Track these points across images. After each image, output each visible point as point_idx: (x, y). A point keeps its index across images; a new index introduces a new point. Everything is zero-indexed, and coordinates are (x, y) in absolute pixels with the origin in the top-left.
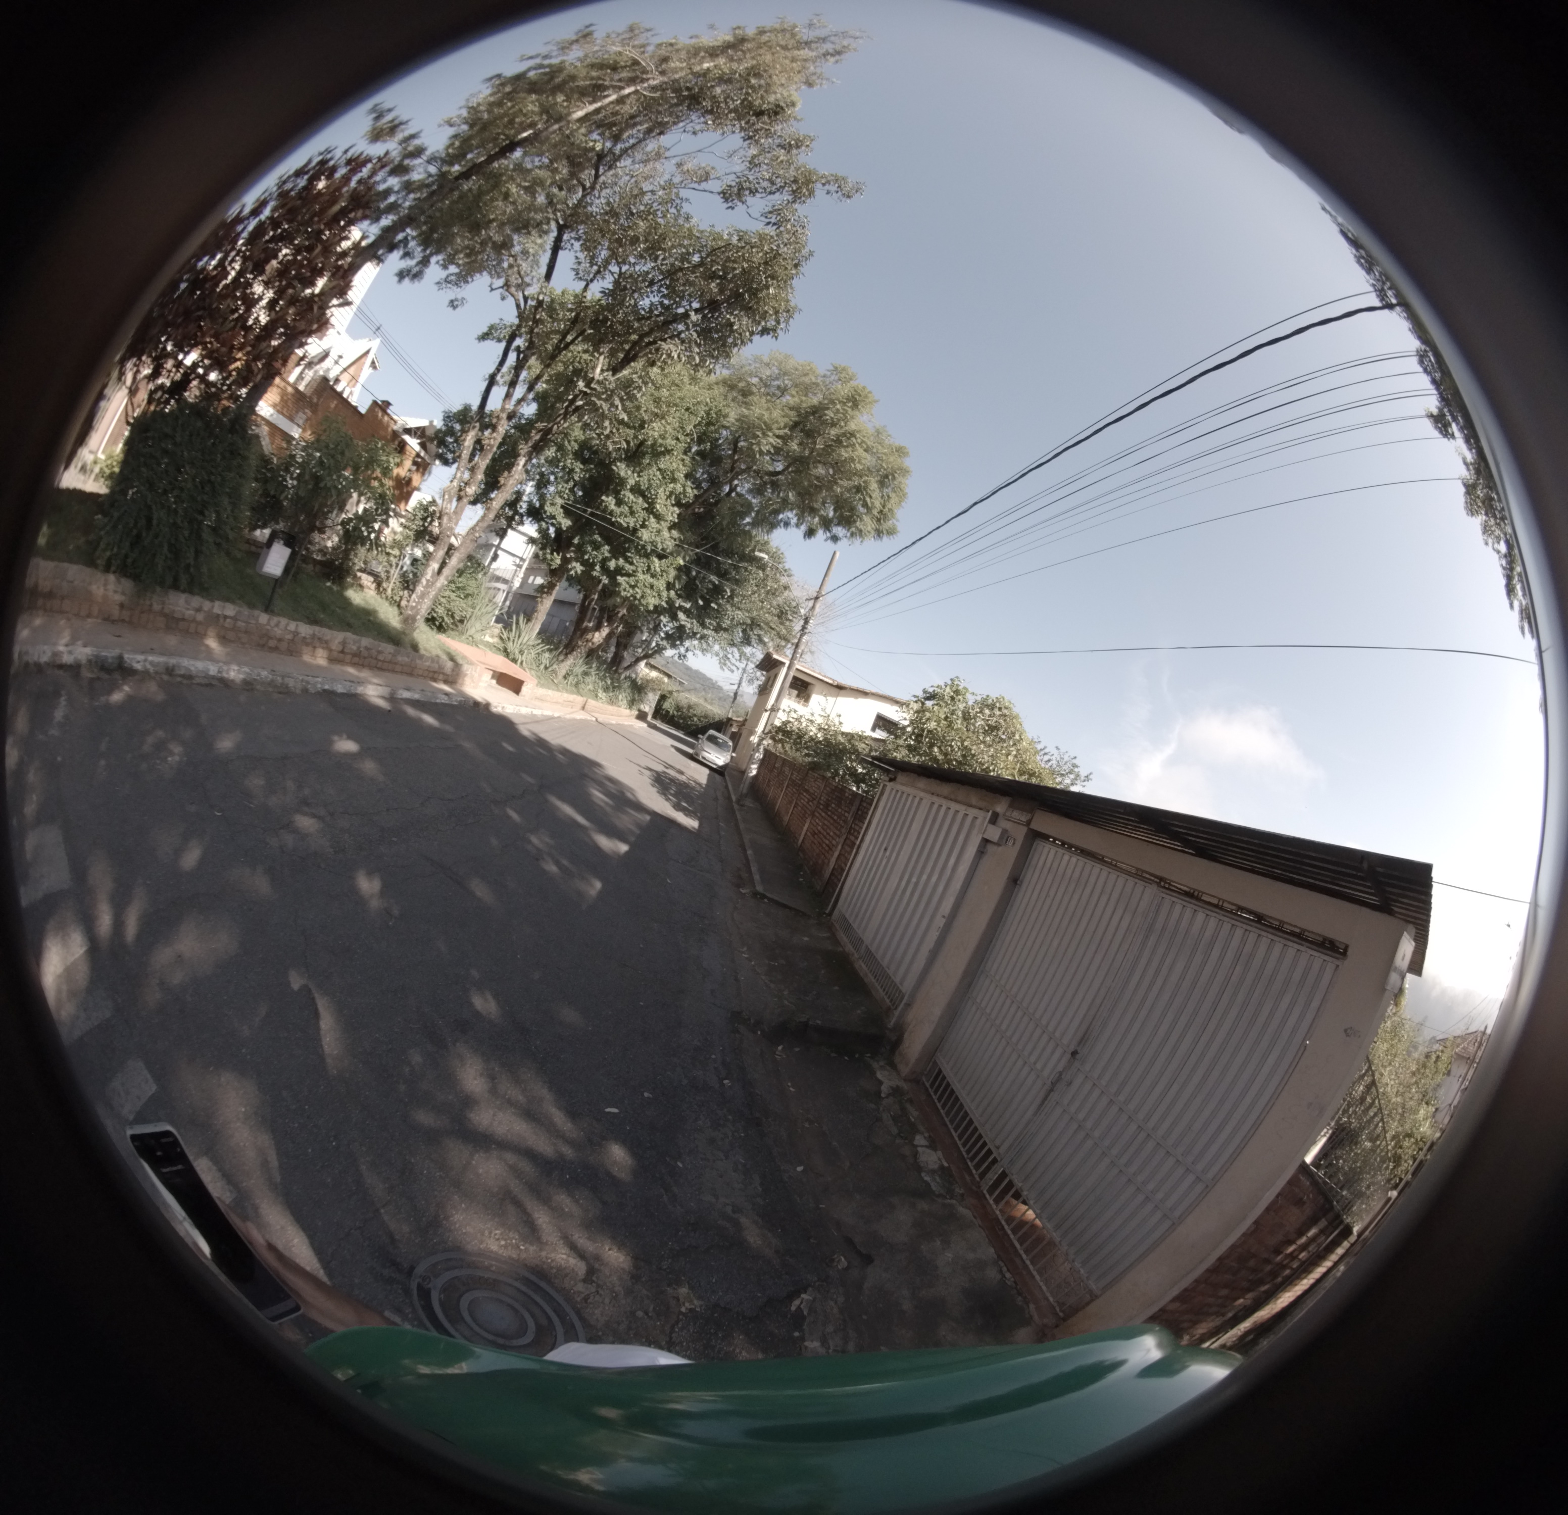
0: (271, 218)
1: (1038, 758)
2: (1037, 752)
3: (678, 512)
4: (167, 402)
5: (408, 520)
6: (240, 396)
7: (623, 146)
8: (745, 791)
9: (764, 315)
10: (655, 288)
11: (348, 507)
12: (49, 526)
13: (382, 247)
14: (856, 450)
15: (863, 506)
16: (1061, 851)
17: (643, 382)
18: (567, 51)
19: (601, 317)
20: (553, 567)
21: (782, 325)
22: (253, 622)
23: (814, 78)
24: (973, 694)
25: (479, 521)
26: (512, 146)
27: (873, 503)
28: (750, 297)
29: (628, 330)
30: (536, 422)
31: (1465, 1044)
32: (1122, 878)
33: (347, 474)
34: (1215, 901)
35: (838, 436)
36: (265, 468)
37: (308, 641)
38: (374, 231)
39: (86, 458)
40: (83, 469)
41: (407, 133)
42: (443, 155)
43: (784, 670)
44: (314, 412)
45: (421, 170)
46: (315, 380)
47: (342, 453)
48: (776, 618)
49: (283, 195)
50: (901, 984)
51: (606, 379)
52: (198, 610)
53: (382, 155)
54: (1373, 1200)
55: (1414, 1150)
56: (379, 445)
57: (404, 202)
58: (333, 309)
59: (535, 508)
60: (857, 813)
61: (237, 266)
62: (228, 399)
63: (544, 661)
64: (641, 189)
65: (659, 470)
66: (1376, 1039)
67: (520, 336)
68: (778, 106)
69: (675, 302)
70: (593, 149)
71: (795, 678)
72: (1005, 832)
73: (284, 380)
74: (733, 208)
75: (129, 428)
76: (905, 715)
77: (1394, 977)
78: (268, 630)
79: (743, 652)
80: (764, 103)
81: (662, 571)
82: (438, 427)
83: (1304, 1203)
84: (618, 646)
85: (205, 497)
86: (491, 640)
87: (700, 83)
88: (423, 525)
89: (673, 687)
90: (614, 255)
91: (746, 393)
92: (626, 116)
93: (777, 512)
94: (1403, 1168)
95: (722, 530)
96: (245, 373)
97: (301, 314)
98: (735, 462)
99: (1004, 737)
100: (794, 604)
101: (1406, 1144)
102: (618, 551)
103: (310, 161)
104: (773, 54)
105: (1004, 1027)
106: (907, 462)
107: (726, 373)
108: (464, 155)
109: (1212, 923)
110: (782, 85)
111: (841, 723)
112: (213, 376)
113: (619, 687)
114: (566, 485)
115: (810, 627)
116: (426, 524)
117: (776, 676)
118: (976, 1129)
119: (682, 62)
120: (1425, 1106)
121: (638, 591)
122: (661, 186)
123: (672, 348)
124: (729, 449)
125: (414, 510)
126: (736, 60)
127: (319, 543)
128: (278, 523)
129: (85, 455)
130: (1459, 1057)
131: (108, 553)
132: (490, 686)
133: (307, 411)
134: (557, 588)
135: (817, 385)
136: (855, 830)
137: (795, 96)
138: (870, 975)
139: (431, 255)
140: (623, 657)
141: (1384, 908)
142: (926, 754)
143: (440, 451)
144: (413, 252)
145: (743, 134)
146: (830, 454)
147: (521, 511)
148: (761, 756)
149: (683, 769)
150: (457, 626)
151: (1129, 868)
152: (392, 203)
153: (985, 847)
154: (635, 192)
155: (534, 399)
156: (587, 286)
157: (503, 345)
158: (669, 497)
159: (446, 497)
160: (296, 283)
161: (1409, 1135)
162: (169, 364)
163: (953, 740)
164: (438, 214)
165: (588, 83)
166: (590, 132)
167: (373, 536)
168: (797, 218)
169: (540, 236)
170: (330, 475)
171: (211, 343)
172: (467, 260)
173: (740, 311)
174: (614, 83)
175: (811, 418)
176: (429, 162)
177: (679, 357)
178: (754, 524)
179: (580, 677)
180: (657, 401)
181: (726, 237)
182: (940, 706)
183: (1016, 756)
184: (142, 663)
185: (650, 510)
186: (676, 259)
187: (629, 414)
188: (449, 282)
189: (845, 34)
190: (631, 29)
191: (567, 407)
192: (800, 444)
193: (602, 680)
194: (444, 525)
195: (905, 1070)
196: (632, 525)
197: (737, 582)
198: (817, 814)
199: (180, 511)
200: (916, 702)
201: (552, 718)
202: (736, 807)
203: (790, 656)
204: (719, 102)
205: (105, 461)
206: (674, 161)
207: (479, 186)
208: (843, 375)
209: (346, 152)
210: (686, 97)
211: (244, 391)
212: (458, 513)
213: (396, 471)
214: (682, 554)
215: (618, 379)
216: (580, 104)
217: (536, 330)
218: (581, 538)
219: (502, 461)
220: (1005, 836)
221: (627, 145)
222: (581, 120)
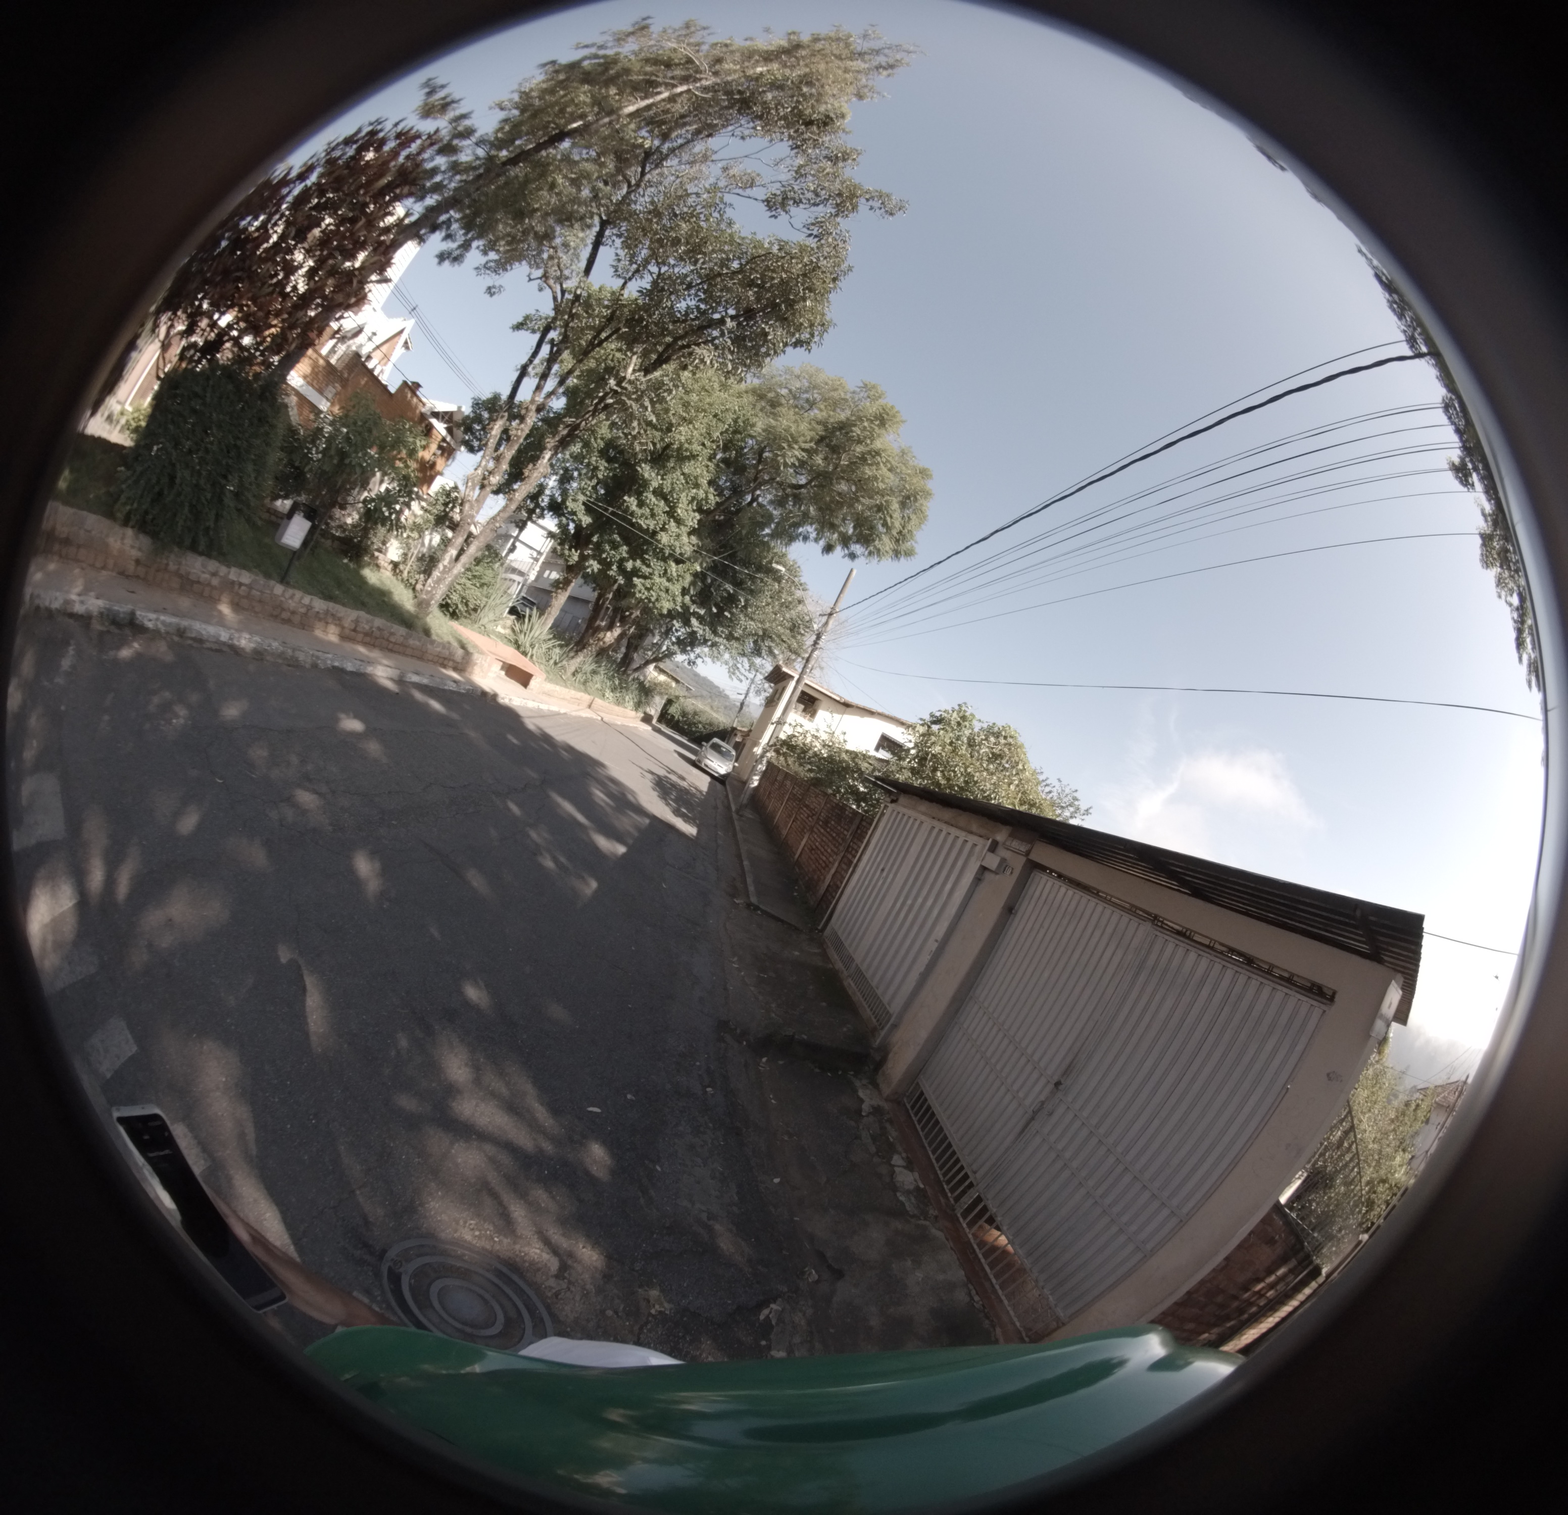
0: (318, 184)
1: (1040, 788)
2: (1038, 783)
3: (698, 517)
4: (199, 361)
5: (430, 504)
6: (272, 363)
7: (671, 145)
8: (745, 801)
9: (799, 327)
10: (693, 291)
11: (371, 486)
12: (71, 472)
13: (425, 227)
14: (880, 469)
15: (883, 525)
16: (1058, 883)
17: (674, 385)
18: (623, 43)
19: (637, 317)
20: (570, 563)
21: (816, 339)
22: (268, 592)
23: (866, 90)
24: (980, 721)
25: (500, 511)
26: (561, 136)
27: (892, 523)
28: (786, 308)
29: (663, 332)
30: (565, 417)
31: (1446, 1094)
32: (1118, 913)
33: (372, 453)
34: (1207, 942)
35: (863, 454)
36: (292, 437)
37: (322, 616)
38: (418, 209)
39: (113, 408)
40: (110, 418)
41: (458, 112)
42: (492, 139)
43: (792, 684)
44: (343, 387)
45: (469, 151)
46: (347, 355)
47: (370, 431)
48: (788, 631)
49: (331, 162)
50: (889, 1004)
51: (637, 380)
52: (214, 574)
53: (432, 132)
54: (1343, 1243)
55: (1388, 1195)
56: (407, 427)
57: (449, 183)
58: (370, 286)
59: (556, 502)
60: (856, 832)
61: (280, 229)
62: (258, 364)
63: (554, 657)
64: (686, 190)
65: (683, 474)
66: (1357, 1086)
67: (555, 329)
68: (828, 117)
69: (712, 307)
70: (641, 146)
71: (803, 693)
72: (1003, 860)
73: (316, 352)
74: (776, 217)
75: (159, 382)
76: (911, 737)
77: (1379, 1024)
78: (281, 601)
79: (753, 663)
80: (814, 112)
81: (678, 576)
82: (467, 413)
83: (1276, 1242)
84: (628, 648)
85: (230, 462)
86: (502, 631)
87: (751, 87)
88: (445, 511)
89: (681, 692)
90: (654, 255)
91: (774, 404)
92: (677, 115)
93: (797, 525)
94: (1376, 1213)
95: (741, 539)
96: (279, 341)
97: (338, 289)
98: (759, 472)
99: (1007, 766)
100: (807, 618)
101: (1380, 1189)
102: (636, 553)
103: (359, 131)
104: (827, 63)
105: (989, 1054)
106: (930, 485)
107: (756, 382)
108: (512, 141)
109: (1204, 963)
110: (834, 95)
111: (845, 741)
112: (247, 340)
113: (627, 689)
114: (589, 482)
115: (821, 643)
116: (448, 510)
117: (784, 689)
118: (954, 1153)
119: (735, 65)
120: (1401, 1153)
121: (654, 594)
122: (706, 189)
123: (704, 352)
124: (754, 459)
125: (436, 494)
126: (789, 67)
127: (339, 519)
128: (299, 495)
129: (112, 404)
130: (1439, 1106)
131: (128, 507)
132: (499, 677)
133: (337, 385)
134: (573, 584)
135: (846, 400)
136: (853, 849)
137: (845, 108)
138: (858, 994)
139: (473, 239)
140: (632, 659)
141: (1375, 956)
142: (928, 777)
143: (467, 438)
144: (455, 235)
145: (790, 143)
146: (853, 471)
147: (543, 504)
148: (764, 768)
149: (684, 775)
150: (470, 614)
151: (1123, 904)
152: (437, 183)
153: (983, 873)
154: (679, 193)
155: (564, 393)
156: (625, 283)
157: (537, 336)
158: (691, 502)
159: (470, 484)
160: (337, 254)
161: (1384, 1181)
162: (204, 323)
163: (956, 765)
164: (483, 198)
165: (641, 77)
166: (639, 128)
167: (393, 516)
168: (838, 232)
169: (583, 230)
170: (357, 452)
171: (247, 305)
172: (508, 248)
173: (776, 321)
174: (667, 81)
175: (838, 433)
176: (477, 144)
177: (711, 362)
178: (773, 536)
179: (589, 675)
180: (686, 405)
181: (766, 245)
182: (946, 731)
183: (1017, 786)
184: (153, 622)
185: (671, 513)
186: (716, 264)
187: (657, 416)
188: (488, 269)
189: (898, 48)
190: (687, 26)
191: (597, 404)
192: (825, 459)
193: (610, 680)
194: (465, 513)
195: (887, 1091)
196: (652, 527)
197: (752, 592)
198: (815, 830)
199: (204, 473)
200: (922, 725)
201: (558, 714)
202: (735, 816)
203: (800, 670)
204: (770, 109)
205: (132, 413)
206: (720, 165)
207: (526, 175)
208: (872, 393)
209: (396, 125)
210: (738, 101)
211: (276, 359)
212: (480, 501)
213: (421, 454)
214: (700, 561)
215: (650, 380)
216: (631, 98)
217: (571, 325)
218: (601, 536)
219: (527, 453)
220: (1003, 865)
221: (675, 144)
222: (631, 115)
